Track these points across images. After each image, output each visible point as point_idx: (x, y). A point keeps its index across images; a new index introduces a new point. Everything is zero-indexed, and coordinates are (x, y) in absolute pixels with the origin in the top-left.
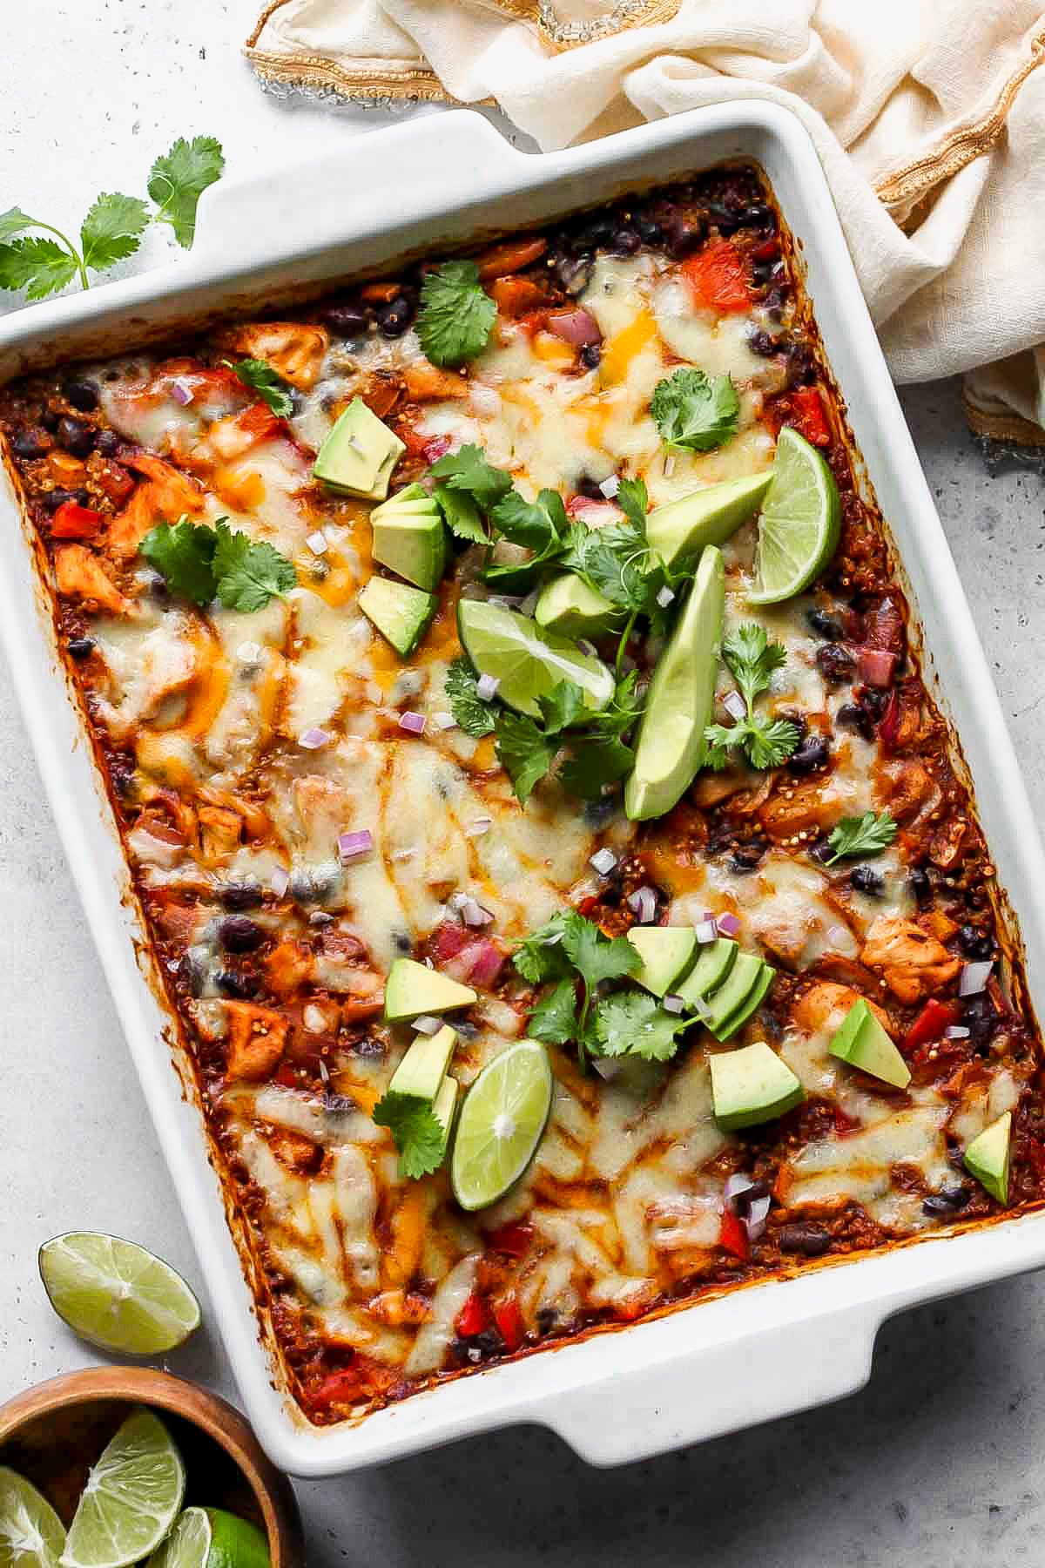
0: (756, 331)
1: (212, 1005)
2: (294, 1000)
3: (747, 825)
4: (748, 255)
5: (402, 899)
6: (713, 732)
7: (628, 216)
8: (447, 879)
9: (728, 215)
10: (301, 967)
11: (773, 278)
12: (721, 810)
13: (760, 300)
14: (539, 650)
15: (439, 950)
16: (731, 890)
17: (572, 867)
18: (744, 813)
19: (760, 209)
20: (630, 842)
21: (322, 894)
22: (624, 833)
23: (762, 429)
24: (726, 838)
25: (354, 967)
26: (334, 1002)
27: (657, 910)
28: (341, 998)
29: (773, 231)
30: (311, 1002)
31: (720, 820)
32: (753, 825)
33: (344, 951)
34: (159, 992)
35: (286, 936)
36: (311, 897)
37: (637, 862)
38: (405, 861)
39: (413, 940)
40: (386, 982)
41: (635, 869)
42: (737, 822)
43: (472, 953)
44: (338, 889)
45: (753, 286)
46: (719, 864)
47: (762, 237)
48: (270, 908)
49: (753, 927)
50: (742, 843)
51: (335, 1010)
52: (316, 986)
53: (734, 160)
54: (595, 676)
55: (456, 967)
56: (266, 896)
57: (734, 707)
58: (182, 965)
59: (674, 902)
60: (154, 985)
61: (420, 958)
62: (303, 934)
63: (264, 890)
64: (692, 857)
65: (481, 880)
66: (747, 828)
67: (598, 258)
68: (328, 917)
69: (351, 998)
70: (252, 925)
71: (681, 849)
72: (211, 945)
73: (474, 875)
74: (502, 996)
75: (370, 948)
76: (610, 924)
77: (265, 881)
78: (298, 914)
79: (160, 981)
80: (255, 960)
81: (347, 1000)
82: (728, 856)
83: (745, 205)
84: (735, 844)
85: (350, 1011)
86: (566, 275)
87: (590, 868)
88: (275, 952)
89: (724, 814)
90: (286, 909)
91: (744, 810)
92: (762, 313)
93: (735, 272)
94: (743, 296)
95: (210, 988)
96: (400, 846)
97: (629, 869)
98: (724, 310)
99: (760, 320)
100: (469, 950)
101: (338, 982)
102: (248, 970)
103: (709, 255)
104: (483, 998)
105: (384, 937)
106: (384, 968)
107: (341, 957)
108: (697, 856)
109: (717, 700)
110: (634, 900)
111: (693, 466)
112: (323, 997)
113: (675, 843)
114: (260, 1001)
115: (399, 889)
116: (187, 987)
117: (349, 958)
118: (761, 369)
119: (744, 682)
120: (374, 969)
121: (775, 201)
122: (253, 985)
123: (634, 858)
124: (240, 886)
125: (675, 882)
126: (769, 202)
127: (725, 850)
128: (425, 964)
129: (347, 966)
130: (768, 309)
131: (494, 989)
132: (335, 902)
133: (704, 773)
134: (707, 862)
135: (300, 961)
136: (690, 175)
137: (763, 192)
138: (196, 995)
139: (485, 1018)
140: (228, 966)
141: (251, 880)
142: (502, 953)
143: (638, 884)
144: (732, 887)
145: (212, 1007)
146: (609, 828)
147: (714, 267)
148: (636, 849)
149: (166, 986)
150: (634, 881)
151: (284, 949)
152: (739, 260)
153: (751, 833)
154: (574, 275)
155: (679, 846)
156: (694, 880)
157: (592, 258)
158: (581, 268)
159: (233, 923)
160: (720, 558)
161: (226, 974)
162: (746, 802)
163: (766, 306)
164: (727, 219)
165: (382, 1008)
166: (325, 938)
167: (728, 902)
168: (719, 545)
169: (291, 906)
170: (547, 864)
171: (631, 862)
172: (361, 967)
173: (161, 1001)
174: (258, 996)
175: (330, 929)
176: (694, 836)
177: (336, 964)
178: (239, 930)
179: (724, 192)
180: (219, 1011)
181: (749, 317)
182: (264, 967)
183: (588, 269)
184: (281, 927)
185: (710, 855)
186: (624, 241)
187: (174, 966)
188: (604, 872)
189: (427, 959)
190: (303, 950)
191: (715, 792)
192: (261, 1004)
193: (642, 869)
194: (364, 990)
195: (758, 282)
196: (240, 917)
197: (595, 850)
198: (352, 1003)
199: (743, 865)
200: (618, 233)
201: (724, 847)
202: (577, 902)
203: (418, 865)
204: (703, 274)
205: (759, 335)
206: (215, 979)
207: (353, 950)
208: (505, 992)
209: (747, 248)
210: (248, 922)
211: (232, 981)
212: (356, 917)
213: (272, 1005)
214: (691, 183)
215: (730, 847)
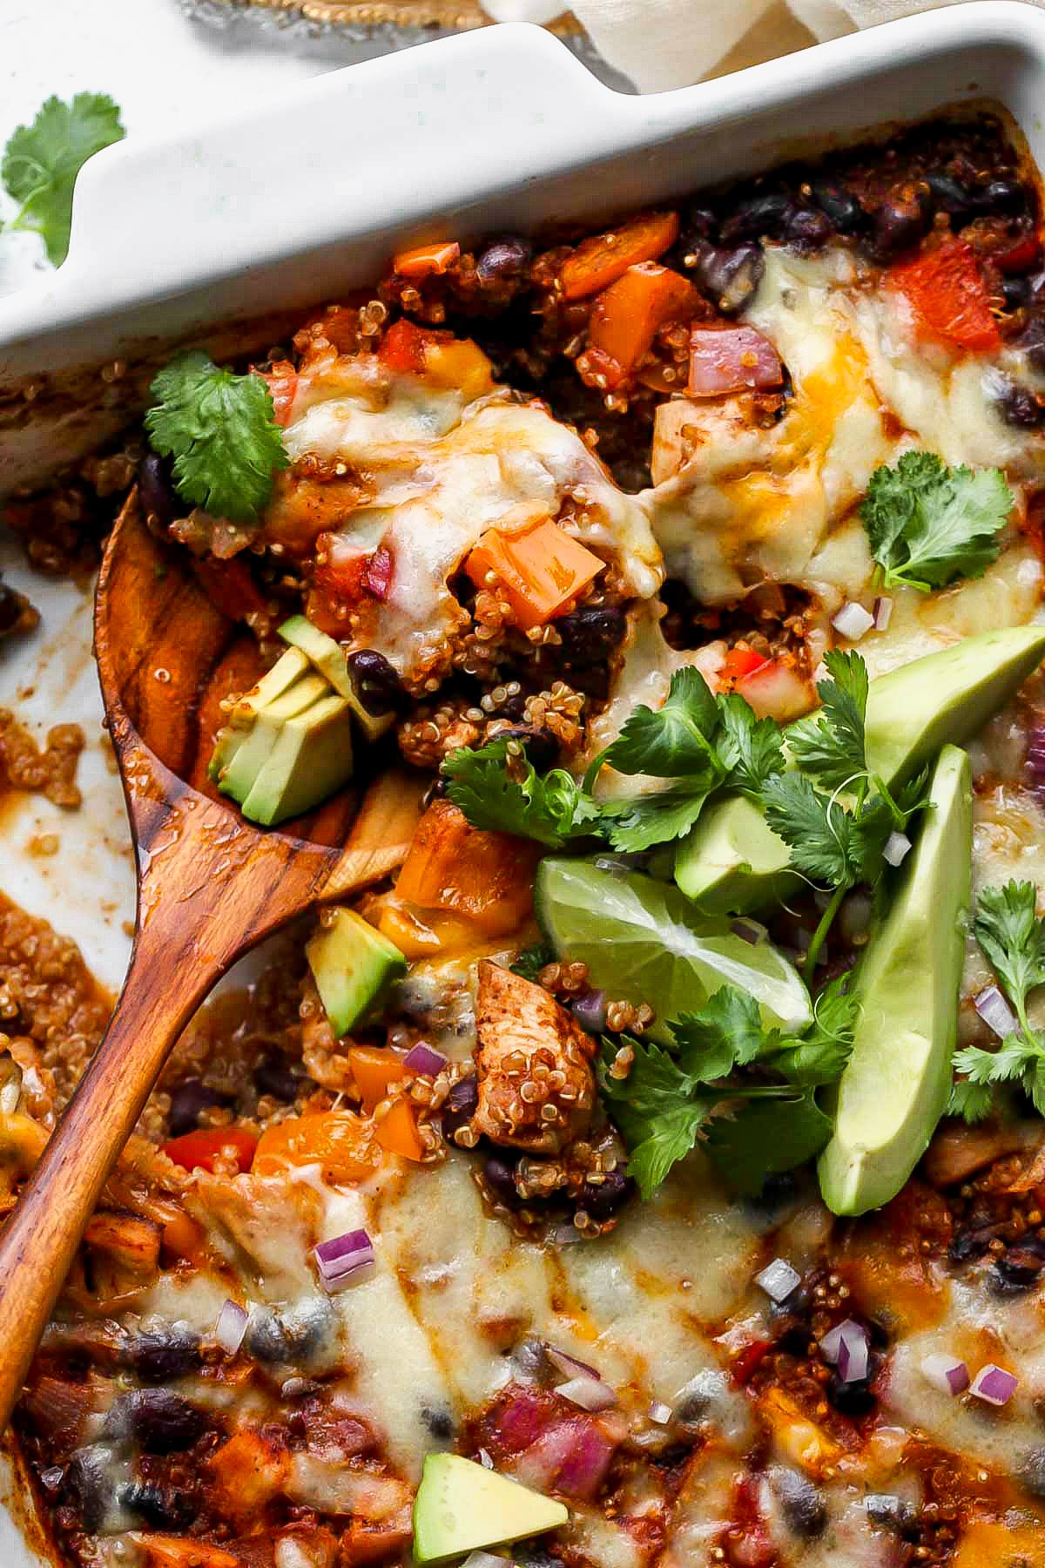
0: (1010, 386)
1: (119, 1545)
2: (258, 1530)
3: (1017, 1214)
4: (990, 260)
5: (438, 1352)
6: (967, 1061)
7: (806, 189)
8: (511, 1316)
9: (960, 196)
10: (269, 1473)
11: (1034, 298)
12: (974, 1189)
13: (1013, 335)
14: (680, 941)
15: (502, 1437)
16: (995, 1324)
17: (724, 1291)
18: (1013, 1194)
19: (1007, 186)
20: (822, 1247)
21: (301, 1348)
22: (811, 1231)
23: (1025, 550)
24: (983, 1236)
25: (359, 1470)
26: (325, 1530)
27: (872, 1360)
28: (339, 1522)
29: (1030, 222)
30: (286, 1533)
31: (970, 1204)
32: (1026, 1213)
33: (342, 1443)
34: (27, 1520)
35: (243, 1420)
36: (282, 1352)
37: (834, 1280)
38: (440, 1286)
39: (457, 1422)
40: (415, 1493)
41: (832, 1291)
42: (1001, 1210)
43: (557, 1440)
44: (329, 1339)
45: (1002, 310)
46: (972, 1281)
47: (1013, 232)
48: (215, 1375)
49: (1032, 1386)
50: (1009, 1243)
51: (329, 1544)
52: (294, 1505)
53: (966, 104)
54: (776, 982)
55: (530, 1465)
56: (206, 1354)
57: (995, 1014)
58: (66, 1478)
59: (897, 1345)
60: (19, 1509)
61: (469, 1451)
62: (270, 1415)
63: (204, 1345)
64: (926, 1270)
65: (571, 1314)
66: (1017, 1220)
67: (767, 249)
68: (313, 1386)
69: (356, 1524)
70: (187, 1406)
71: (909, 1257)
72: (118, 1443)
73: (557, 1306)
74: (610, 1512)
75: (384, 1436)
76: (790, 1384)
77: (205, 1329)
78: (261, 1383)
79: (29, 1501)
80: (192, 1463)
81: (348, 1526)
82: (987, 1265)
83: (984, 177)
84: (997, 1245)
85: (355, 1549)
86: (719, 277)
87: (755, 1292)
88: (225, 1448)
89: (978, 1195)
90: (242, 1375)
91: (1012, 1189)
92: (1017, 357)
93: (972, 288)
94: (990, 325)
95: (115, 1517)
96: (430, 1261)
97: (820, 1292)
98: (963, 348)
99: (1013, 368)
100: (553, 1435)
101: (332, 1496)
102: (180, 1481)
103: (933, 260)
104: (578, 1516)
105: (410, 1417)
106: (411, 1469)
107: (335, 1453)
108: (935, 1266)
109: (964, 1005)
110: (830, 1343)
111: (918, 613)
112: (306, 1522)
113: (896, 1243)
114: (201, 1533)
115: (433, 1333)
116: (76, 1515)
117: (349, 1455)
118: (1019, 450)
119: (1007, 971)
120: (392, 1472)
121: (1034, 171)
122: (188, 1507)
123: (830, 1272)
124: (164, 1340)
125: (898, 1311)
126: (1023, 174)
127: (982, 1255)
128: (479, 1461)
129: (347, 1468)
130: (1027, 350)
131: (596, 1501)
132: (325, 1358)
133: (948, 1125)
134: (952, 1277)
135: (268, 1462)
136: (890, 131)
137: (1013, 158)
138: (91, 1531)
139: (580, 1551)
140: (146, 1476)
141: (181, 1327)
142: (609, 1440)
143: (836, 1317)
144: (996, 1318)
145: (119, 1548)
146: (786, 1223)
147: (940, 279)
148: (832, 1258)
149: (39, 1509)
150: (829, 1311)
151: (240, 1445)
152: (979, 268)
153: (1024, 1227)
154: (732, 274)
155: (904, 1251)
156: (933, 1309)
157: (758, 249)
158: (742, 263)
159: (155, 1403)
160: (968, 768)
161: (142, 1491)
162: (1015, 1176)
163: (1023, 346)
164: (957, 201)
165: (409, 1540)
166: (310, 1422)
167: (991, 1345)
168: (962, 745)
169: (248, 1370)
170: (683, 1286)
171: (822, 1282)
172: (371, 1469)
173: (31, 1537)
174: (199, 1524)
175: (316, 1406)
176: (929, 1233)
177: (328, 1465)
178: (165, 1415)
179: (949, 157)
180: (132, 1554)
181: (996, 362)
182: (210, 1476)
183: (754, 263)
184: (232, 1406)
185: (956, 1266)
186: (805, 226)
187: (52, 1479)
188: (781, 1298)
189: (483, 1452)
190: (272, 1442)
191: (964, 1156)
192: (203, 1537)
193: (843, 1291)
194: (377, 1508)
195: (1011, 304)
196: (164, 1393)
197: (764, 1262)
198: (357, 1532)
199: (1012, 1281)
200: (793, 215)
201: (980, 1250)
202: (734, 1350)
203: (462, 1293)
204: (924, 288)
205: (1015, 392)
206: (125, 1501)
207: (356, 1441)
208: (617, 1505)
209: (989, 250)
210: (179, 1400)
211: (151, 1502)
212: (362, 1384)
213: (221, 1539)
214: (892, 143)
215: (989, 1251)
